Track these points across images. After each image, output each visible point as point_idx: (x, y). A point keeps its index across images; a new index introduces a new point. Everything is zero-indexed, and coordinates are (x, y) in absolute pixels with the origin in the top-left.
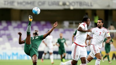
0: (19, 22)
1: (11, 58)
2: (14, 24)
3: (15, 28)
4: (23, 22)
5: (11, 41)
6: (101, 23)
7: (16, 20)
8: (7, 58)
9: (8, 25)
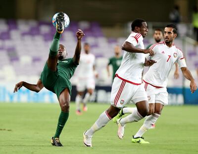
0: (33, 23)
1: (15, 99)
2: (23, 27)
3: (24, 34)
4: (41, 23)
5: (15, 63)
6: (172, 35)
7: (27, 18)
8: (8, 99)
9: (10, 29)
